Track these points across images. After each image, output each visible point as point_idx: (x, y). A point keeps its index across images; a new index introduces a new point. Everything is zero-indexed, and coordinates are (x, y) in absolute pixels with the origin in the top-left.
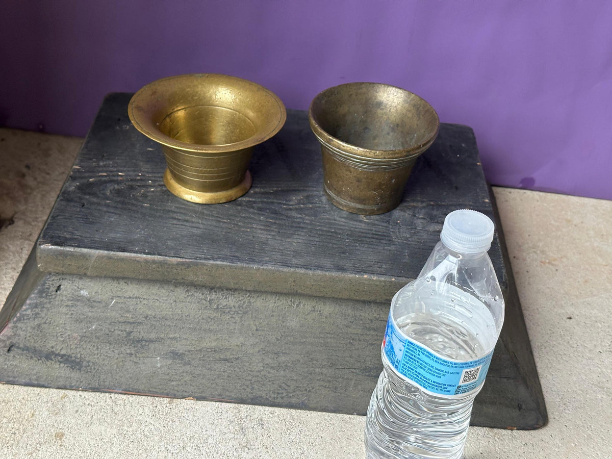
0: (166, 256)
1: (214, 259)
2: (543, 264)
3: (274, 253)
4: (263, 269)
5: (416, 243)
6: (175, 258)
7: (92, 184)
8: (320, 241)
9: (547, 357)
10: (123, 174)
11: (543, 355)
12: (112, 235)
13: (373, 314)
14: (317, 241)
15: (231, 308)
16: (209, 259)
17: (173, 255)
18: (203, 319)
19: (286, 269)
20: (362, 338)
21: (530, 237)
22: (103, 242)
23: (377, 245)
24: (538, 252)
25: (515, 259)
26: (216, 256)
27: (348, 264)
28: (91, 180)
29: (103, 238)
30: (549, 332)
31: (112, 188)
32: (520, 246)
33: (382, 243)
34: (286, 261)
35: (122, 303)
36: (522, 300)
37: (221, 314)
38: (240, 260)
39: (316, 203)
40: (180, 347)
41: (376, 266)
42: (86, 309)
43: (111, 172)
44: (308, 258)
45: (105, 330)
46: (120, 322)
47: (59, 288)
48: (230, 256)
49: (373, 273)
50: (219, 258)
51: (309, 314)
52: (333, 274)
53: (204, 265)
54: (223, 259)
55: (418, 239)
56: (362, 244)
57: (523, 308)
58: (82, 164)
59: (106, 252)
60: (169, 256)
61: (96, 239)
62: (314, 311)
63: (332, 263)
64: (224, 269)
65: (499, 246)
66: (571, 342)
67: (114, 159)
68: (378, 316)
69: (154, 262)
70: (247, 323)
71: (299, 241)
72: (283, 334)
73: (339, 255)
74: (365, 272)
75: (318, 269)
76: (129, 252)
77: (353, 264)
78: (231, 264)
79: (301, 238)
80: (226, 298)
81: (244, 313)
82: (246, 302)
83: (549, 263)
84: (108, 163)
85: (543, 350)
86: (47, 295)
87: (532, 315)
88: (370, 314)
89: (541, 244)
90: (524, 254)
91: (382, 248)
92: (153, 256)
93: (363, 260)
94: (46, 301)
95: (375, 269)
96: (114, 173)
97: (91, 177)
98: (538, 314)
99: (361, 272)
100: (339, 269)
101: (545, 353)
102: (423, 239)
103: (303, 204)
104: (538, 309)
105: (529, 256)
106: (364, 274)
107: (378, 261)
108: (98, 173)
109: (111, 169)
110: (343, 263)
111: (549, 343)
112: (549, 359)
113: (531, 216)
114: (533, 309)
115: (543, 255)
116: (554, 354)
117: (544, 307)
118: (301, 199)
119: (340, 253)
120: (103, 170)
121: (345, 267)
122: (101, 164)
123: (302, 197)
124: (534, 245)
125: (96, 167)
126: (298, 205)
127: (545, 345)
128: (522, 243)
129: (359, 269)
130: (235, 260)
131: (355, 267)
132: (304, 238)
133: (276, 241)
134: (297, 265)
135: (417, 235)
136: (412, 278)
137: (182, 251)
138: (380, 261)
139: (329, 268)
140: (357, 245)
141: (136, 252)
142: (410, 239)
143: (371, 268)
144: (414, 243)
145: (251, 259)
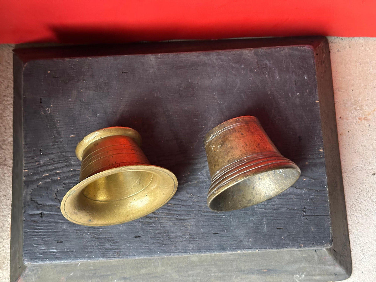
0: (107, 258)
1: (138, 255)
2: (360, 121)
6: (114, 259)
7: (40, 188)
8: (206, 220)
9: (356, 214)
10: (60, 172)
11: (353, 214)
16: (135, 256)
21: (353, 91)
22: (64, 252)
23: (244, 217)
24: (358, 108)
25: (340, 120)
27: (227, 242)
28: (39, 184)
29: (63, 248)
30: (359, 190)
32: (345, 104)
33: (248, 214)
34: (186, 247)
36: (343, 163)
39: (200, 178)
41: (245, 240)
43: (51, 170)
44: (199, 241)
45: (79, 274)
46: (87, 270)
49: (243, 248)
54: (145, 253)
55: (272, 205)
56: (234, 218)
57: (343, 171)
58: (28, 165)
61: (58, 250)
63: (216, 243)
66: (372, 198)
67: (49, 154)
71: (193, 223)
72: (189, 264)
74: (238, 248)
77: (230, 241)
78: (150, 258)
79: (193, 220)
83: (364, 119)
84: (46, 160)
85: (353, 208)
87: (348, 177)
89: (360, 99)
90: (348, 112)
91: (248, 220)
93: (236, 235)
95: (245, 243)
96: (53, 172)
97: (38, 180)
98: (353, 174)
99: (235, 249)
100: (221, 249)
101: (355, 211)
102: (276, 204)
103: (191, 181)
104: (353, 170)
105: (351, 114)
106: (238, 250)
107: (246, 235)
108: (43, 175)
109: (50, 167)
110: (223, 241)
111: (358, 200)
112: (357, 216)
113: (356, 66)
114: (350, 170)
115: (361, 110)
116: (361, 211)
117: (358, 167)
118: (189, 175)
119: (220, 231)
120: (45, 170)
121: (225, 246)
122: (42, 163)
123: (189, 173)
124: (355, 100)
125: (38, 167)
126: (187, 183)
127: (355, 203)
128: (347, 100)
129: (234, 246)
130: (152, 253)
131: (231, 244)
132: (195, 220)
133: (176, 227)
134: (193, 250)
135: (272, 201)
136: (270, 248)
137: (117, 251)
138: (248, 235)
139: (214, 249)
140: (231, 220)
141: (87, 259)
142: (267, 207)
143: (242, 243)
144: (270, 210)
145: (162, 250)
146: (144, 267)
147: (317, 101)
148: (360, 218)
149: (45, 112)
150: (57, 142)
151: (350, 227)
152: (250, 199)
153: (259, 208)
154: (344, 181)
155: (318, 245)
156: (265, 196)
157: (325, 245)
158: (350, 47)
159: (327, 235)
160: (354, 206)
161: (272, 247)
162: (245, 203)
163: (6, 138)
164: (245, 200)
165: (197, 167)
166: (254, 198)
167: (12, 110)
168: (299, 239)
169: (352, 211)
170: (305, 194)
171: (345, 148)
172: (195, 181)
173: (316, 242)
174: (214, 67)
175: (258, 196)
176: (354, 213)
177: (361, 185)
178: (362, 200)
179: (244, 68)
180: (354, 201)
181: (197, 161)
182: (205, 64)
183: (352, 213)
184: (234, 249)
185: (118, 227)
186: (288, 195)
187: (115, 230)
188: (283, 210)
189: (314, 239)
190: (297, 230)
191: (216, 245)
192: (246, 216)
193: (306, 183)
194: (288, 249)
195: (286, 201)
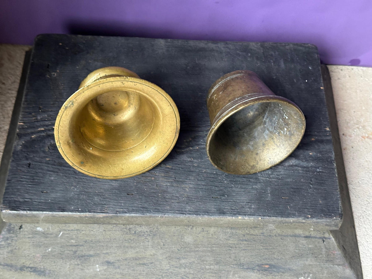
0: (94, 212)
1: (129, 212)
2: (363, 139)
3: (173, 201)
4: (166, 217)
5: (276, 180)
6: (101, 214)
7: (33, 141)
8: (206, 184)
9: (364, 226)
12: (53, 195)
13: (245, 231)
14: (203, 185)
15: (144, 232)
16: (126, 213)
17: (99, 212)
18: (126, 240)
19: (182, 217)
20: (237, 246)
21: (355, 113)
22: (48, 203)
23: (247, 184)
24: (361, 127)
26: (131, 209)
27: (226, 207)
28: (33, 137)
29: (47, 199)
30: (366, 203)
31: (49, 143)
32: (348, 123)
33: (251, 182)
34: (182, 208)
35: (67, 234)
37: (138, 237)
38: (148, 211)
39: (202, 145)
40: (111, 259)
41: (247, 206)
42: (43, 239)
43: (47, 126)
44: (197, 204)
45: (58, 251)
46: (67, 246)
47: (21, 227)
48: (141, 208)
49: (245, 214)
50: (133, 211)
51: (199, 233)
52: (216, 218)
53: (123, 217)
54: (137, 211)
55: (277, 175)
56: (236, 184)
58: (25, 119)
59: (50, 213)
60: (97, 213)
61: (42, 200)
62: (203, 231)
63: (215, 207)
64: (137, 218)
65: (337, 176)
67: (48, 111)
68: (249, 232)
69: (86, 217)
70: (156, 241)
71: (191, 186)
72: (182, 247)
73: (220, 198)
74: (239, 214)
75: (205, 214)
76: (67, 212)
77: (231, 206)
78: (142, 215)
79: (192, 183)
80: (141, 227)
81: (154, 235)
82: (155, 228)
83: (368, 137)
84: (44, 116)
86: (13, 232)
88: (243, 231)
89: (362, 120)
90: (350, 130)
91: (251, 187)
92: (85, 214)
93: (237, 201)
94: (13, 235)
95: (247, 209)
96: (49, 127)
97: (33, 133)
98: (359, 186)
99: (236, 214)
100: (220, 213)
101: (363, 222)
102: (281, 175)
103: (192, 147)
104: (359, 182)
105: (353, 132)
106: (239, 216)
107: (249, 201)
108: (38, 129)
109: (47, 123)
110: (223, 206)
111: (366, 212)
112: (365, 228)
113: (356, 92)
114: (356, 182)
115: (364, 130)
116: (369, 222)
117: (363, 180)
118: (190, 141)
119: (220, 195)
120: (41, 125)
121: (225, 210)
122: (39, 118)
123: (191, 139)
124: (357, 121)
125: (35, 122)
126: (188, 148)
127: (363, 214)
128: (349, 120)
129: (235, 212)
130: (145, 212)
131: (232, 209)
132: (194, 183)
133: (173, 188)
134: (190, 211)
135: (276, 172)
136: (274, 217)
137: (106, 206)
138: (250, 201)
139: (213, 213)
140: (233, 186)
141: (72, 211)
142: (271, 176)
143: (244, 209)
144: (274, 180)
145: (156, 209)
146: (131, 247)
147: (322, 88)
148: (370, 230)
149: (50, 75)
150: (58, 102)
151: (358, 238)
152: (253, 165)
153: (263, 177)
154: (350, 192)
155: (326, 217)
156: (269, 162)
157: (334, 218)
158: (350, 77)
159: (336, 209)
160: (362, 217)
161: (277, 216)
162: (248, 169)
163: (3, 125)
164: (247, 165)
165: (199, 135)
166: (257, 164)
167: (14, 102)
168: (306, 210)
169: (360, 222)
170: (311, 167)
171: (350, 162)
172: (196, 146)
173: (324, 214)
174: (221, 53)
175: (262, 162)
176: (362, 224)
177: (368, 198)
178: (370, 212)
179: (250, 56)
180: (361, 212)
181: (200, 129)
182: (212, 50)
183: (360, 224)
184: (235, 215)
185: (110, 183)
186: (294, 167)
187: (107, 186)
188: (289, 180)
189: (322, 211)
190: (304, 201)
191: (215, 208)
192: (249, 183)
193: (313, 158)
194: (293, 219)
195: (292, 172)
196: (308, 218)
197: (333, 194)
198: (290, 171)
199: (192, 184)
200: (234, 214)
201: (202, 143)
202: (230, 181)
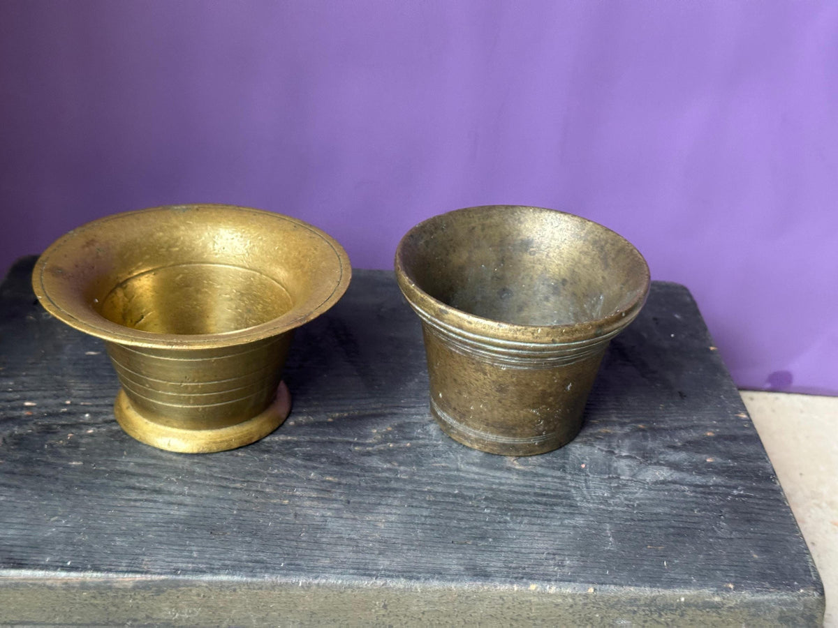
0: (110, 571)
1: (212, 570)
3: (339, 548)
4: (318, 585)
5: (625, 509)
6: (130, 575)
8: (433, 514)
10: (34, 404)
14: (426, 517)
16: (202, 572)
17: (125, 569)
19: (366, 583)
21: (803, 476)
23: (546, 517)
24: (824, 505)
26: (217, 564)
27: (495, 564)
33: (557, 513)
34: (366, 564)
38: (268, 568)
39: (419, 439)
41: (552, 562)
43: (8, 401)
44: (411, 556)
48: (248, 561)
49: (546, 578)
50: (224, 568)
52: (466, 587)
53: (191, 585)
54: (234, 568)
55: (626, 499)
56: (517, 516)
60: (117, 572)
63: (462, 562)
64: (235, 590)
67: (18, 376)
69: (84, 586)
71: (393, 518)
73: (473, 544)
74: (531, 577)
75: (433, 578)
76: (30, 568)
77: (504, 562)
78: (249, 580)
79: (394, 511)
84: (4, 383)
89: (825, 490)
91: (558, 523)
92: (82, 574)
93: (523, 551)
95: (551, 569)
96: (14, 403)
99: (522, 578)
100: (476, 575)
102: (637, 499)
103: (393, 442)
105: (809, 515)
106: (530, 582)
107: (555, 551)
109: (11, 396)
110: (484, 560)
113: (796, 439)
115: (833, 509)
118: (388, 432)
119: (475, 538)
121: (489, 569)
123: (389, 428)
124: (813, 492)
126: (383, 445)
129: (518, 573)
130: (258, 570)
131: (510, 568)
132: (399, 512)
133: (342, 521)
134: (390, 571)
135: (624, 493)
136: (630, 585)
137: (146, 559)
138: (559, 552)
139: (456, 575)
140: (508, 519)
141: (45, 567)
142: (611, 501)
143: (542, 568)
144: (620, 509)
145: (292, 565)
147: (711, 347)
150: (48, 360)
153: (588, 502)
155: (779, 589)
157: (802, 591)
158: (774, 411)
159: (802, 571)
161: (639, 582)
165: (413, 421)
168: (718, 572)
170: (716, 485)
172: (405, 441)
173: (770, 583)
184: (518, 579)
185: (164, 511)
186: (668, 484)
187: (154, 516)
188: (660, 510)
189: (763, 576)
190: (710, 555)
191: (461, 565)
192: (551, 515)
193: (716, 468)
194: (687, 592)
195: (665, 495)
196: (728, 590)
197: (787, 541)
198: (661, 493)
199: (395, 514)
200: (516, 578)
201: (421, 436)
202: (498, 508)
